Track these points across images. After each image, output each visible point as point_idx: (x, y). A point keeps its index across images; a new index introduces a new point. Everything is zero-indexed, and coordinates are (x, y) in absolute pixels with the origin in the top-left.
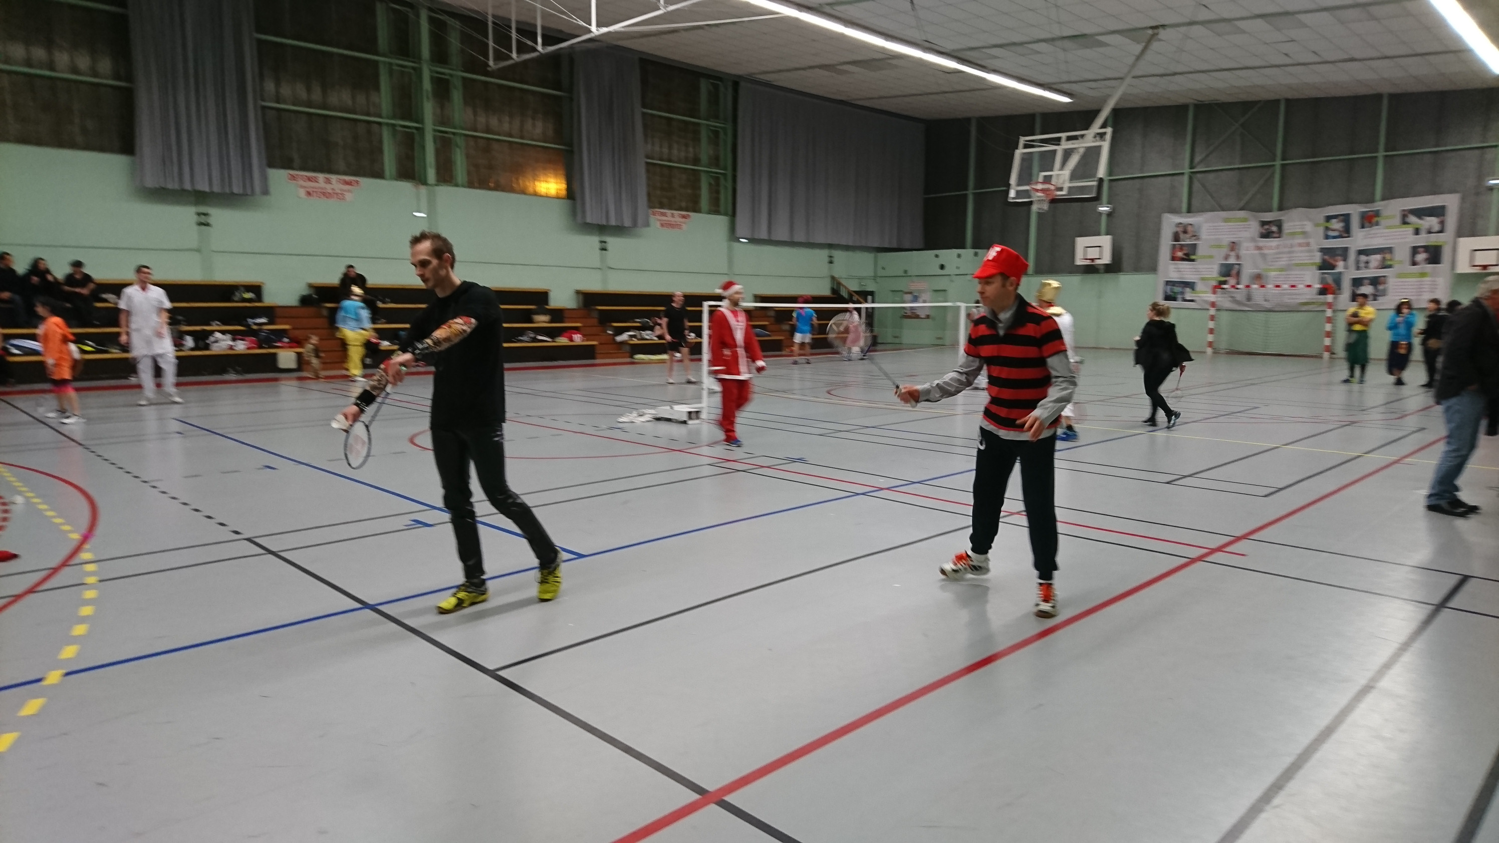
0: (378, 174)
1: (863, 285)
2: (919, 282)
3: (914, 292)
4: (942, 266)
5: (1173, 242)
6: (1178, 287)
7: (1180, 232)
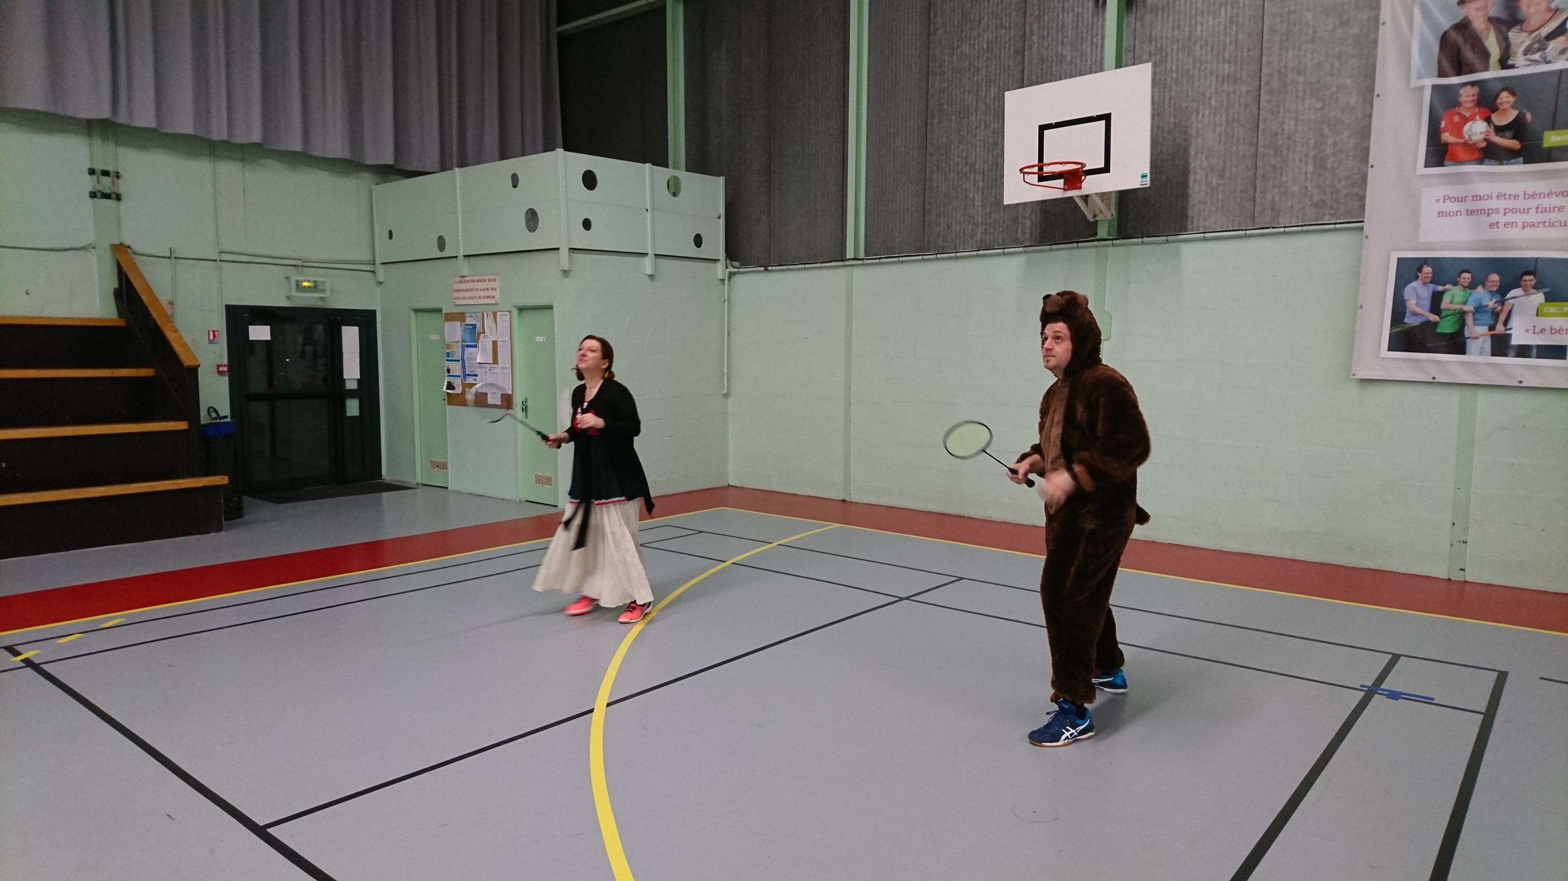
1: (309, 287)
2: (476, 278)
3: (467, 315)
4: (532, 218)
5: (1442, 74)
6: (1472, 286)
7: (1479, 24)
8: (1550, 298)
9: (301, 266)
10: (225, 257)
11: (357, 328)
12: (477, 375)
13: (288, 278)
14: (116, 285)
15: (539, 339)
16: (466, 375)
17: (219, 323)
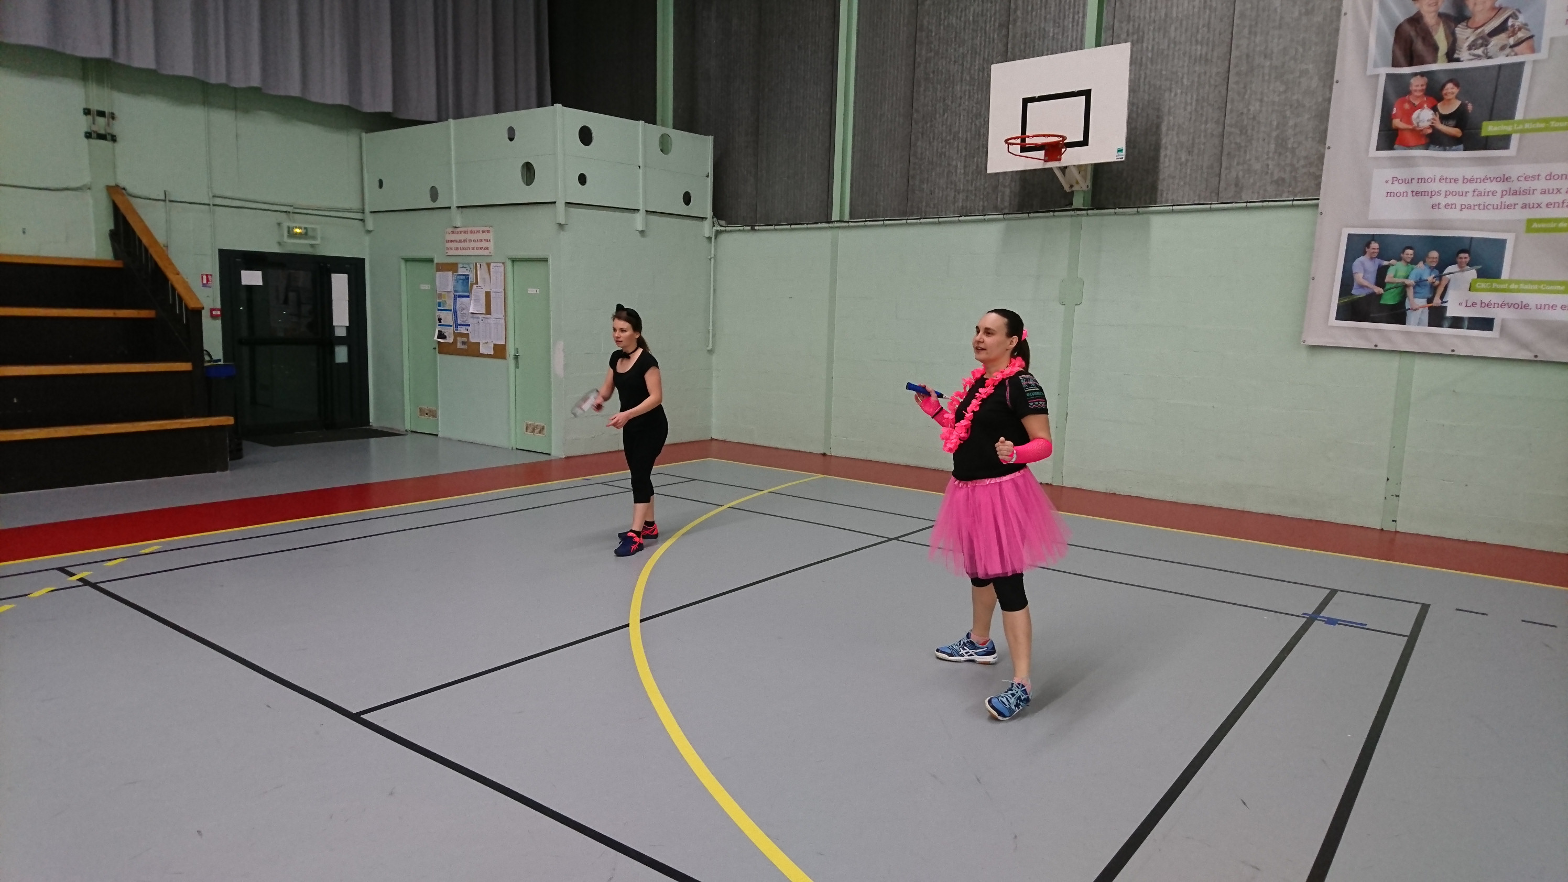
1: (300, 234)
2: (469, 229)
3: (460, 265)
4: (529, 171)
5: (1395, 64)
6: (1414, 262)
7: (1430, 19)
8: (1482, 275)
9: (292, 211)
10: (219, 201)
11: (346, 276)
12: (469, 325)
13: (279, 224)
14: (112, 227)
15: (532, 291)
16: (457, 325)
17: (212, 267)
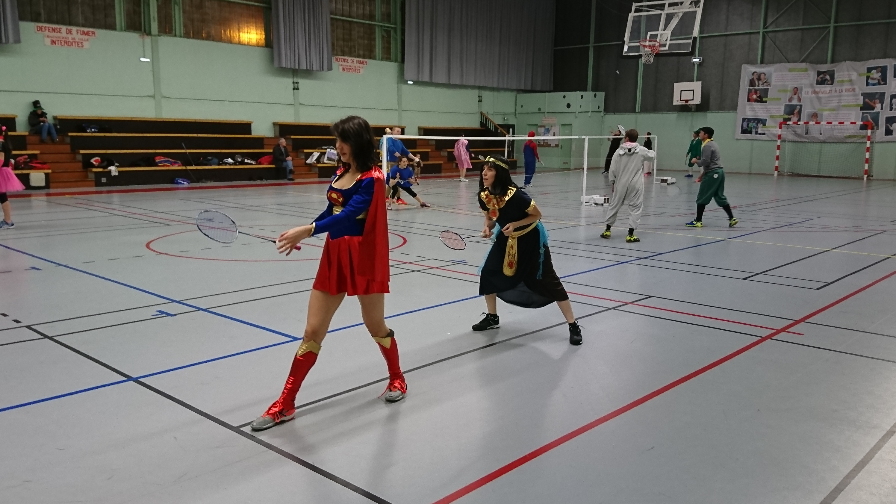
0: (112, 27)
1: (506, 119)
2: (550, 118)
3: (546, 126)
4: (569, 105)
5: (750, 87)
6: (753, 123)
7: (755, 79)
8: (763, 125)
9: (504, 114)
13: (503, 118)
14: (480, 121)
15: (567, 131)
